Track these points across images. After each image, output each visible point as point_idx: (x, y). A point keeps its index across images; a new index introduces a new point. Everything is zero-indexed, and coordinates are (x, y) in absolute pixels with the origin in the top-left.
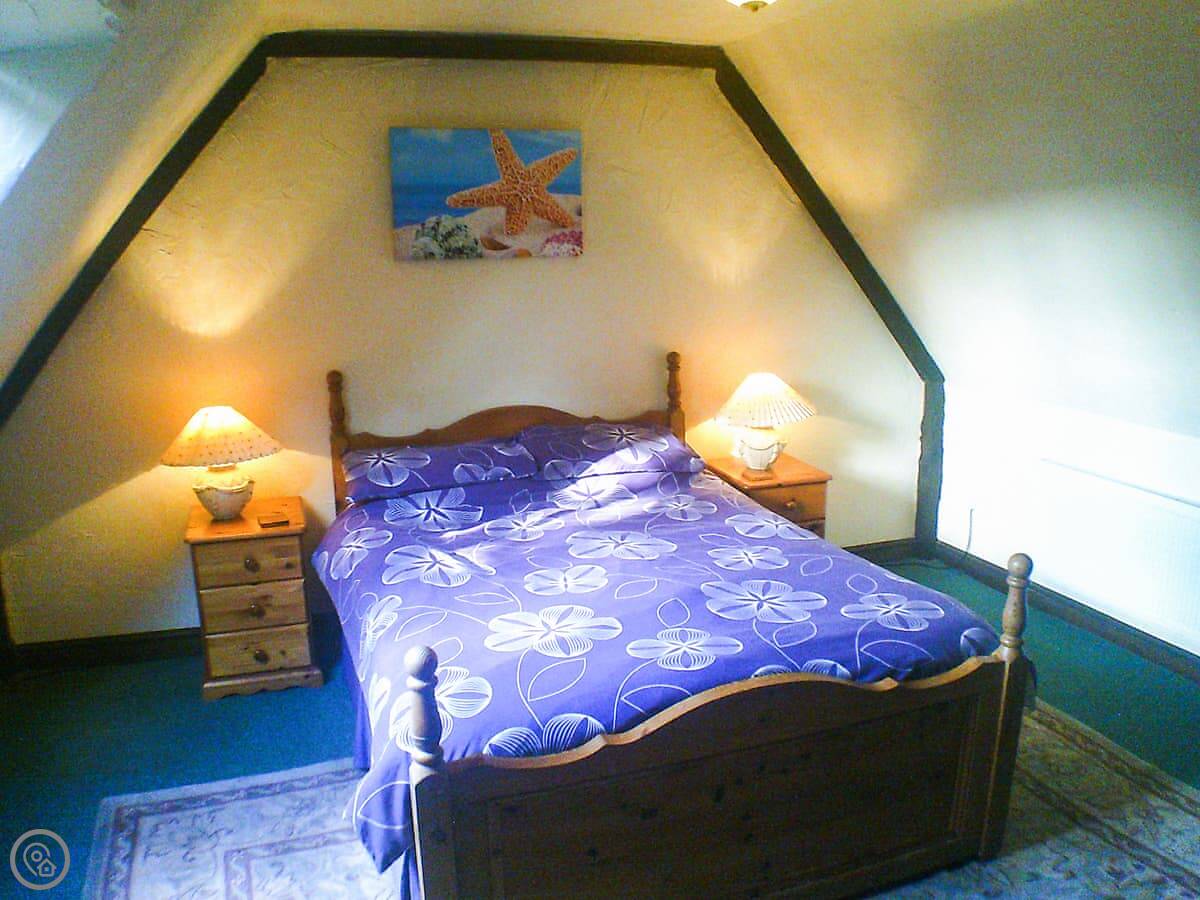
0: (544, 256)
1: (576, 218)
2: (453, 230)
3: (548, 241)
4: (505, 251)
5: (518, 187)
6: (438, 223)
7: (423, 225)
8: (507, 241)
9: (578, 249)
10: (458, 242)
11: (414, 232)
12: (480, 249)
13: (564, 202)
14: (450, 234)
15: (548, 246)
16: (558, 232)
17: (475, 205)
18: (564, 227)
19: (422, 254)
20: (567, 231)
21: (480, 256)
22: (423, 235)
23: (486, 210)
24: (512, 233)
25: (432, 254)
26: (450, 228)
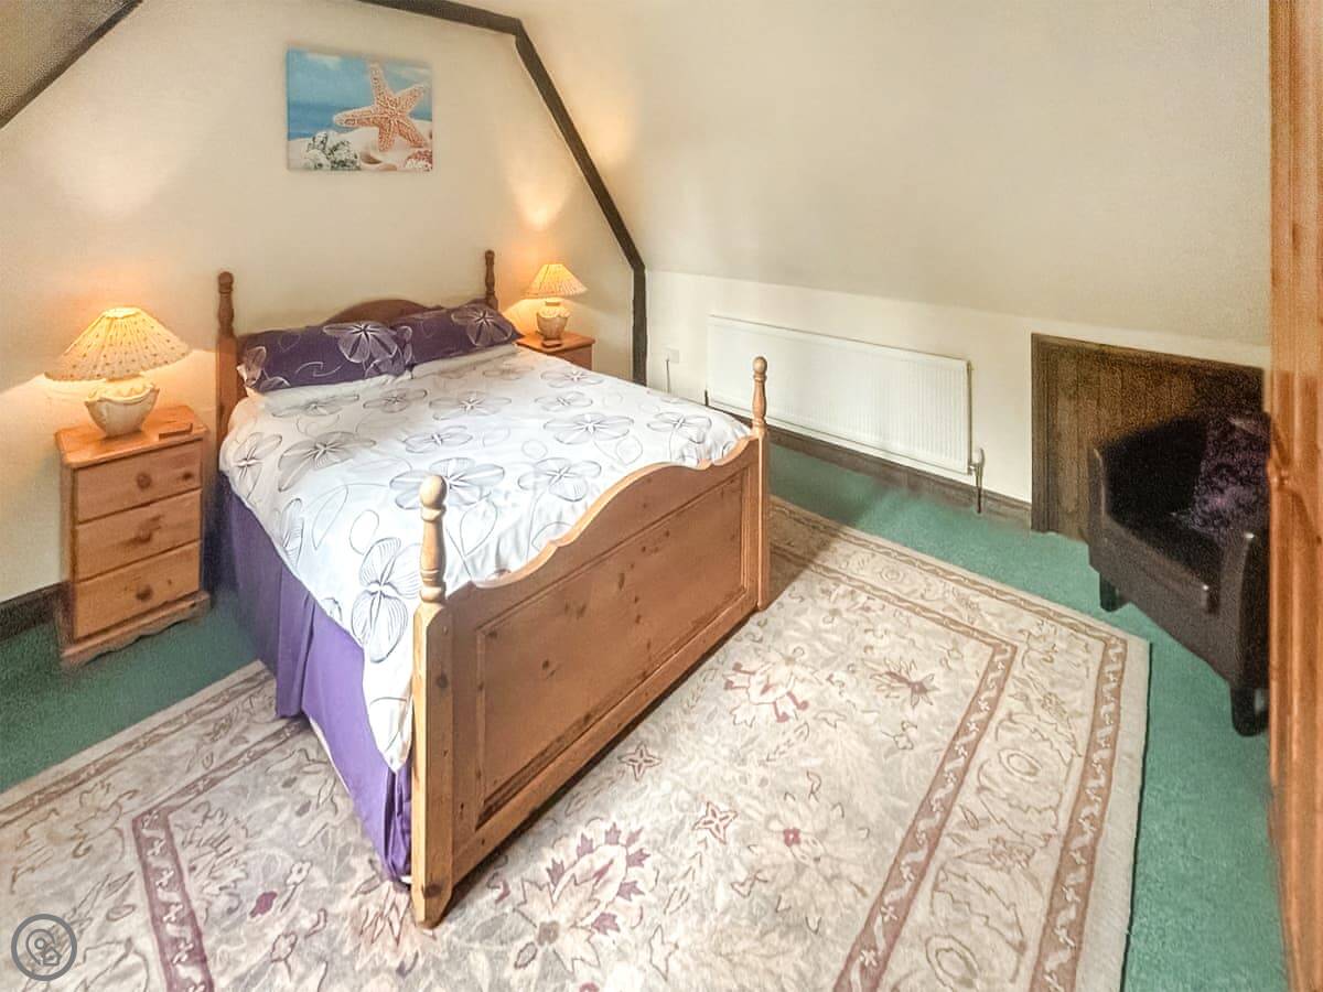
0: (407, 171)
1: (428, 140)
2: (338, 145)
3: (409, 158)
4: (378, 165)
5: (388, 111)
6: (326, 138)
7: (314, 139)
8: (378, 157)
9: (429, 165)
10: (341, 155)
11: (307, 144)
12: (359, 163)
13: (421, 127)
14: (335, 148)
15: (409, 162)
16: (417, 150)
17: (356, 125)
18: (420, 147)
19: (312, 165)
20: (422, 150)
21: (358, 168)
22: (313, 148)
23: (363, 130)
24: (383, 150)
25: (320, 165)
26: (335, 144)
